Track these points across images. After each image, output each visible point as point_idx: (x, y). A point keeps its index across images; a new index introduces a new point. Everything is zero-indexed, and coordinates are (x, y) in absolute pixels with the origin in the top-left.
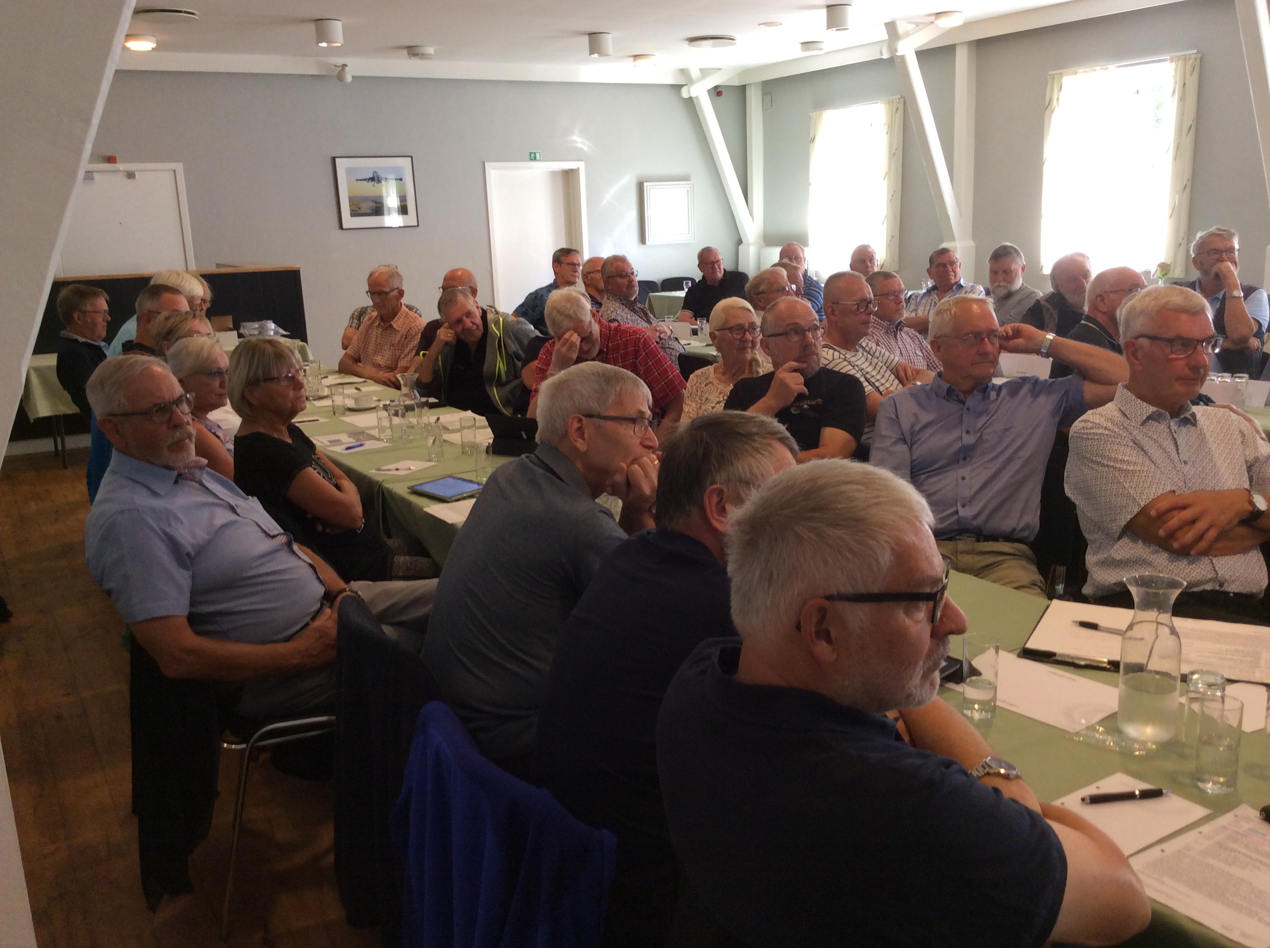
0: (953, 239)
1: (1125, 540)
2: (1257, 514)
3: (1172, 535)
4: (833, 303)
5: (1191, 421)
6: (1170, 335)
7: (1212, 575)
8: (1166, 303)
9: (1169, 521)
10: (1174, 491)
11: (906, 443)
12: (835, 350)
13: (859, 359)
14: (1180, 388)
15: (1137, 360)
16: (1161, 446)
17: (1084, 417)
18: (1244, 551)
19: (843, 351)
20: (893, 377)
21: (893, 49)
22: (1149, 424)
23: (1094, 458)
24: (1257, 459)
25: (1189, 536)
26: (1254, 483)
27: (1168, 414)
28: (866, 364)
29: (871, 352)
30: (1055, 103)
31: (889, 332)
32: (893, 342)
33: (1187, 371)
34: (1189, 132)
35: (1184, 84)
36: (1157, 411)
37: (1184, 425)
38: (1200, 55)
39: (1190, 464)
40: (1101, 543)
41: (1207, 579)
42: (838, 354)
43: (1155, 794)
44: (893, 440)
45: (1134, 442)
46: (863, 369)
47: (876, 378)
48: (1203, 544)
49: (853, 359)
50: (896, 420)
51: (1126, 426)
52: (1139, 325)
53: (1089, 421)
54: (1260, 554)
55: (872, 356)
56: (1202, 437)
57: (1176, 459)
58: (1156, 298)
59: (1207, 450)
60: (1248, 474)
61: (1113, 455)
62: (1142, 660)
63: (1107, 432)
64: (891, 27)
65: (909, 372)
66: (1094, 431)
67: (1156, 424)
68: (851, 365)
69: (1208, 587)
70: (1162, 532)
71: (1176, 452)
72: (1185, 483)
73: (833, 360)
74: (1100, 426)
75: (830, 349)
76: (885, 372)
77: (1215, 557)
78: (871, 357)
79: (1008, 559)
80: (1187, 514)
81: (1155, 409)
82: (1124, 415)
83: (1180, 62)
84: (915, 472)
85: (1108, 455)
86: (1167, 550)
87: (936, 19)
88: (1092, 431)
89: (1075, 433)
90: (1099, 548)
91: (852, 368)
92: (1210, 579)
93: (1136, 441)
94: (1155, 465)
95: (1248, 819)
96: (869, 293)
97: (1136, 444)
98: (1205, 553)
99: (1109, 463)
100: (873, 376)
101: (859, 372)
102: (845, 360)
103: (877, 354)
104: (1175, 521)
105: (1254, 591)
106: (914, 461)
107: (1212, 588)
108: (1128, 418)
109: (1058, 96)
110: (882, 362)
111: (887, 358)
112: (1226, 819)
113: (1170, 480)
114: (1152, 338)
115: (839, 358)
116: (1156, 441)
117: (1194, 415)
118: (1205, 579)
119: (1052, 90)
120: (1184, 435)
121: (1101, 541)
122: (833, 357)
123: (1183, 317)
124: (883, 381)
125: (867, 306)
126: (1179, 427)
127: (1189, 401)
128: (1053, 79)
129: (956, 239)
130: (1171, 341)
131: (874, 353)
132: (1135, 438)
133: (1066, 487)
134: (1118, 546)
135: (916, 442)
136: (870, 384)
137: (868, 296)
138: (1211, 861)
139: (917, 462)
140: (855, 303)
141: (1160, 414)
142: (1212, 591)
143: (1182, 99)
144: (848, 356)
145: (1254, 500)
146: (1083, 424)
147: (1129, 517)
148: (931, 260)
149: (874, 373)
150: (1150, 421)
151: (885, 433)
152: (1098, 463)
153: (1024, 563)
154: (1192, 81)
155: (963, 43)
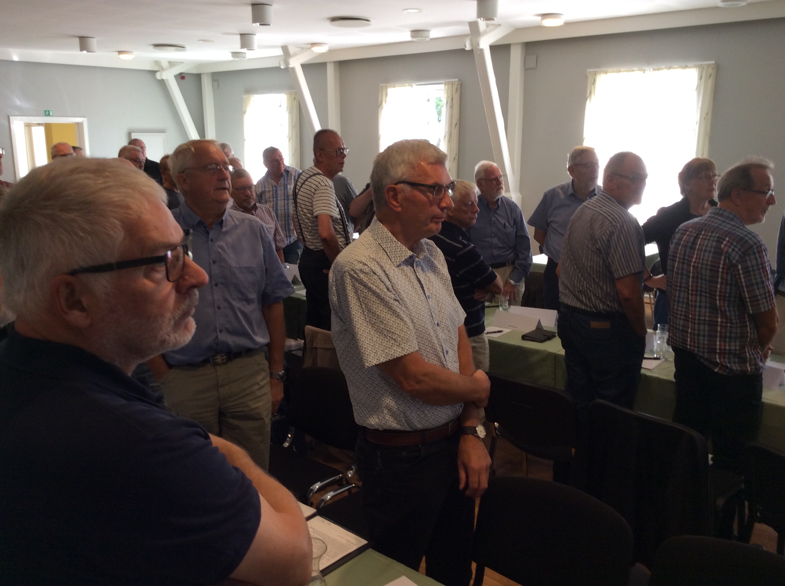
21: (287, 63)
30: (384, 103)
34: (455, 127)
35: (452, 99)
38: (460, 82)
64: (285, 48)
83: (450, 85)
87: (312, 47)
109: (385, 99)
114: (413, 184)
119: (382, 96)
128: (382, 89)
143: (452, 107)
154: (457, 97)
155: (331, 62)
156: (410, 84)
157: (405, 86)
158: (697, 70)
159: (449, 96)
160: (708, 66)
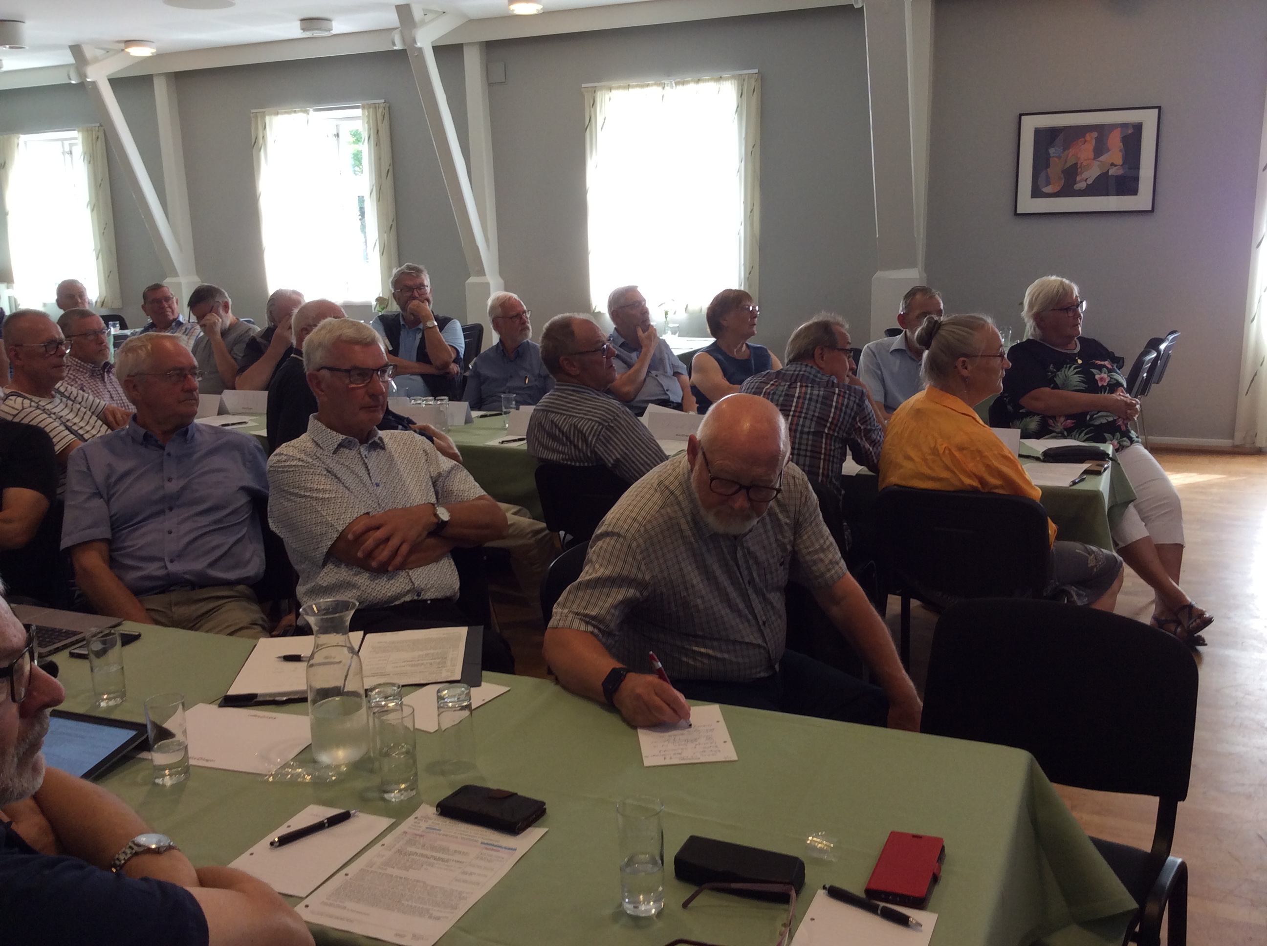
0: (176, 275)
1: (330, 566)
2: (443, 524)
3: (370, 555)
4: (16, 346)
5: (379, 446)
6: (347, 366)
7: (410, 586)
8: (340, 335)
9: (366, 541)
10: (368, 513)
11: (102, 497)
12: (25, 398)
13: (56, 407)
14: (363, 416)
15: (323, 391)
16: (353, 472)
17: (277, 451)
18: (437, 560)
19: (36, 399)
20: (100, 422)
21: (82, 75)
22: (341, 452)
23: (292, 490)
24: (440, 475)
25: (384, 554)
26: (439, 497)
27: (357, 440)
28: (67, 411)
29: (72, 397)
30: (261, 141)
31: (95, 374)
32: (100, 385)
33: (367, 399)
34: (387, 176)
35: (378, 131)
36: (346, 438)
37: (375, 450)
38: (388, 105)
39: (382, 486)
40: (309, 572)
41: (406, 591)
42: (29, 402)
43: (343, 817)
44: (85, 496)
45: (327, 470)
46: (62, 417)
47: (78, 426)
48: (398, 559)
49: (49, 407)
50: (88, 473)
51: (318, 455)
52: (318, 357)
53: (282, 454)
54: (451, 560)
55: (73, 401)
56: (391, 458)
57: (368, 483)
58: (330, 331)
59: (396, 471)
60: (434, 488)
61: (309, 485)
62: (339, 683)
63: (301, 463)
64: (76, 50)
65: (119, 416)
66: (288, 463)
67: (348, 451)
68: (46, 413)
69: (408, 598)
70: (360, 554)
71: (367, 475)
72: (379, 504)
73: (23, 409)
74: (293, 458)
75: (18, 396)
76: (90, 418)
77: (411, 569)
78: (72, 403)
79: (226, 603)
80: (379, 534)
81: (345, 437)
82: (317, 445)
83: (371, 109)
84: (117, 527)
85: (304, 486)
86: (369, 570)
87: (127, 47)
88: (287, 464)
89: (271, 467)
90: (308, 577)
91: (47, 416)
92: (408, 590)
93: (330, 470)
94: (349, 490)
95: (426, 818)
96: (58, 333)
97: (329, 472)
98: (402, 567)
99: (306, 494)
100: (75, 424)
101: (57, 420)
102: (38, 408)
103: (79, 399)
104: (370, 542)
105: (448, 594)
106: (115, 515)
107: (411, 598)
108: (321, 448)
109: (263, 133)
110: (85, 408)
111: (91, 402)
112: (407, 825)
113: (364, 504)
114: (330, 369)
115: (31, 406)
116: (348, 467)
117: (380, 439)
118: (404, 592)
119: (257, 129)
120: (374, 459)
121: (309, 570)
122: (23, 407)
123: (357, 348)
124: (88, 428)
125: (57, 347)
126: (369, 451)
127: (375, 427)
128: (256, 117)
129: (180, 275)
130: (348, 371)
131: (75, 398)
132: (329, 467)
133: (270, 521)
134: (324, 574)
135: (114, 494)
136: (72, 433)
137: (57, 337)
138: (390, 871)
139: (117, 516)
140: (43, 345)
141: (350, 441)
142: (411, 601)
143: (378, 144)
144: (42, 403)
145: (438, 513)
146: (277, 458)
147: (330, 543)
148: (145, 296)
149: (76, 420)
150: (342, 449)
151: (77, 488)
152: (296, 495)
153: (245, 604)
154: (384, 128)
155: (160, 75)
156: (303, 109)
157: (295, 112)
158: (736, 82)
159: (372, 126)
160: (750, 76)
